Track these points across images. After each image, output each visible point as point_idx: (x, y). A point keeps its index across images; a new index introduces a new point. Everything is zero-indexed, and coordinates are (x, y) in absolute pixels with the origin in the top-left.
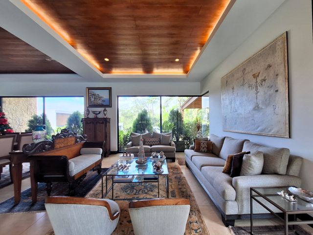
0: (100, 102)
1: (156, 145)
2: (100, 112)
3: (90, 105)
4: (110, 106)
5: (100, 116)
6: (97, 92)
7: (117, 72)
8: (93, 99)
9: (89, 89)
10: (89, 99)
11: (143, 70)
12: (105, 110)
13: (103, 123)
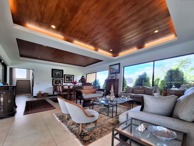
0: (114, 71)
1: (141, 94)
2: (113, 76)
3: (111, 73)
4: (119, 72)
5: (113, 78)
6: (113, 67)
7: (121, 54)
8: (111, 71)
9: (110, 66)
10: (110, 70)
11: (137, 47)
12: (116, 75)
13: (114, 81)
